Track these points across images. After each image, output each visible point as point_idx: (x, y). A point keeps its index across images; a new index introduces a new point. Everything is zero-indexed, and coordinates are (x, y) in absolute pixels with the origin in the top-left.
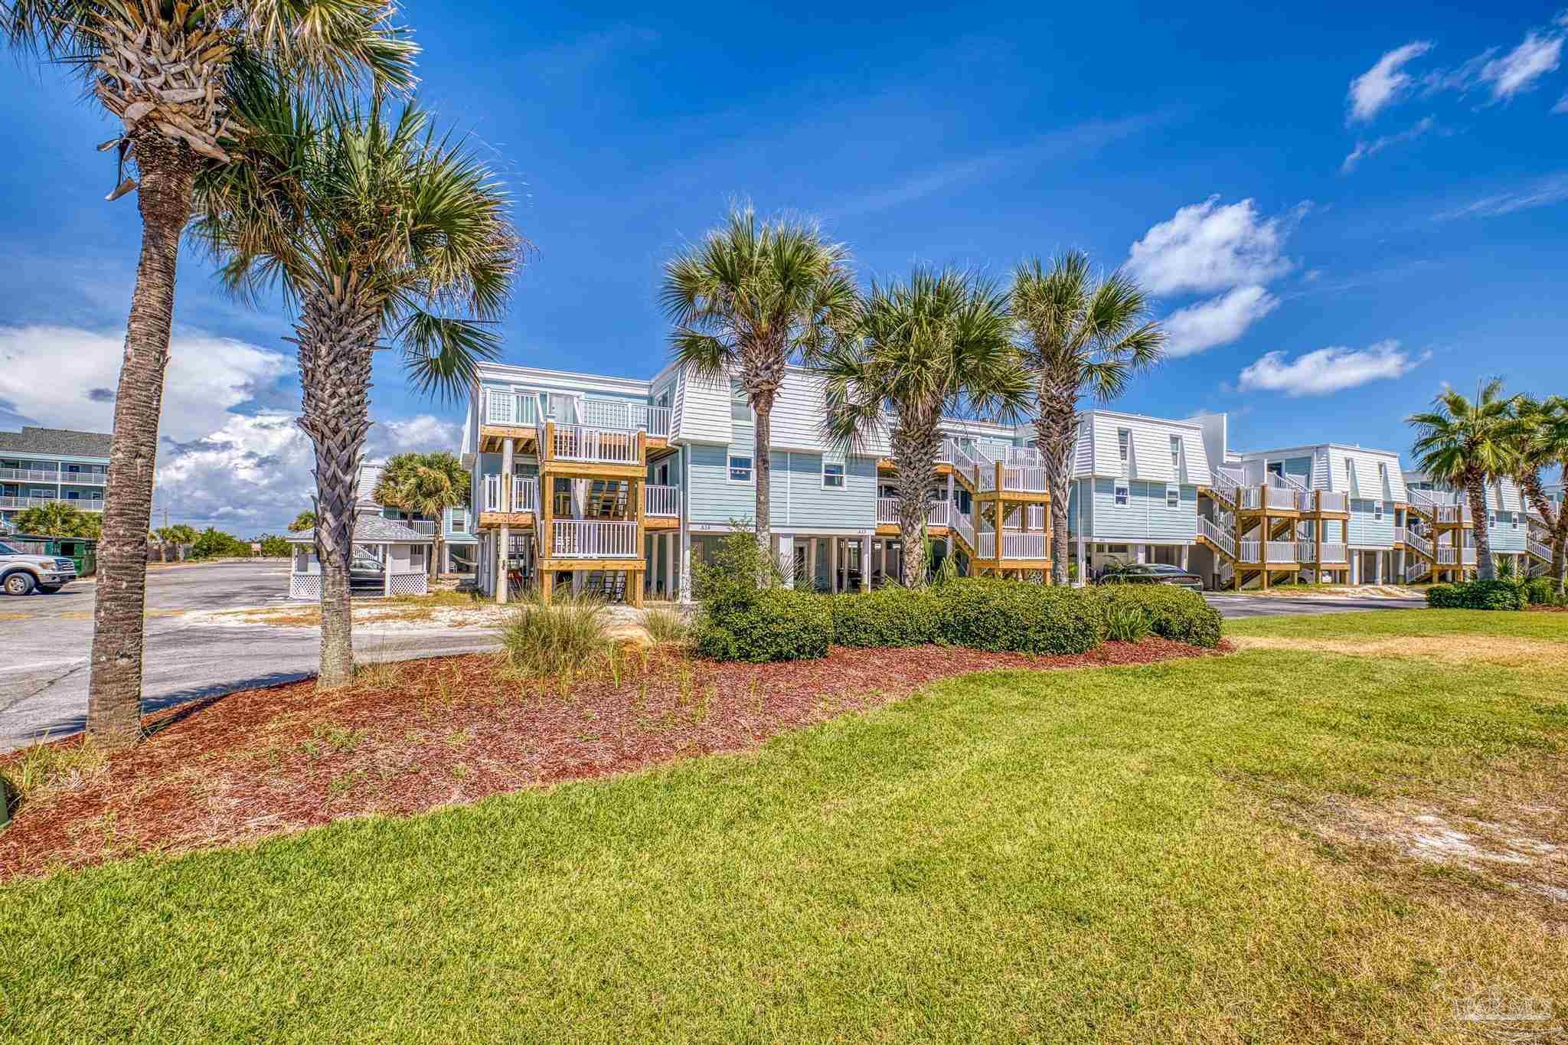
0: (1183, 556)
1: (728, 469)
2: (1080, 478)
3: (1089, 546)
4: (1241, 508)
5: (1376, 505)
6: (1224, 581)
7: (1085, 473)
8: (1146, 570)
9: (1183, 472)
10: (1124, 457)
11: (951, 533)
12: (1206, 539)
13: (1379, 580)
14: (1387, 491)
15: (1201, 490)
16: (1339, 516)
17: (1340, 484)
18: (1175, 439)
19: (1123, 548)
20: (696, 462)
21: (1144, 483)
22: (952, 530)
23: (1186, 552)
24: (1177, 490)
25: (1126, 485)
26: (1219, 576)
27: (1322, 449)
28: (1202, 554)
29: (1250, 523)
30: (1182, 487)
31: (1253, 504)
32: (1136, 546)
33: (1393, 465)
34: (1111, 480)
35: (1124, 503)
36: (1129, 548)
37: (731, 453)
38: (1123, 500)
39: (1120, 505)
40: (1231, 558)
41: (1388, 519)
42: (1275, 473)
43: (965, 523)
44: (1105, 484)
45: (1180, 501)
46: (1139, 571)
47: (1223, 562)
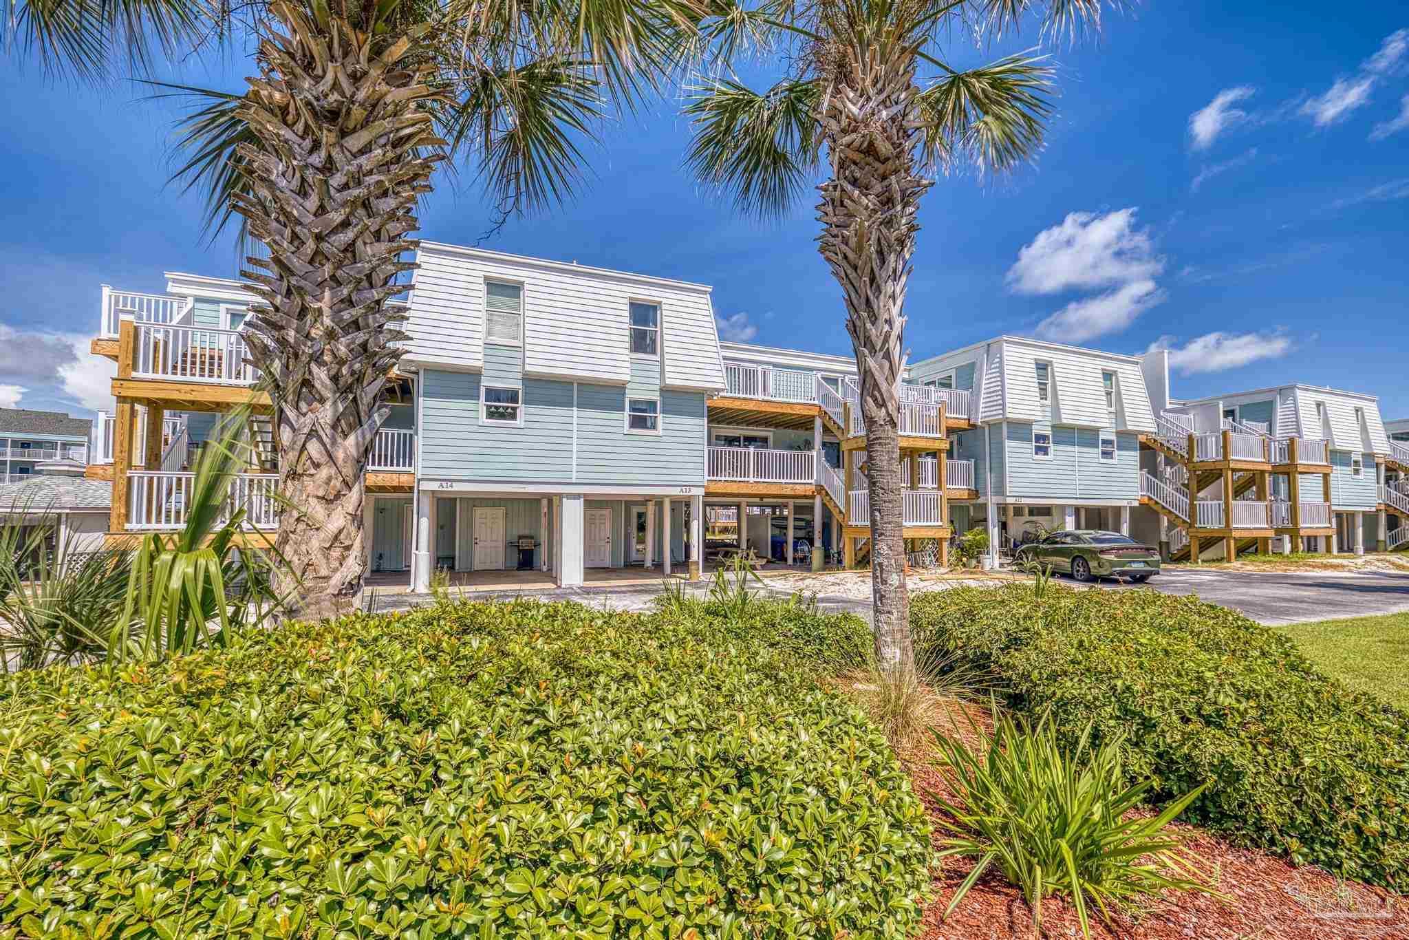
0: (1122, 520)
1: (482, 405)
2: (987, 423)
3: (1002, 509)
4: (1195, 459)
5: (1354, 458)
6: (1174, 549)
7: (995, 415)
8: (1077, 538)
9: (1120, 415)
10: (1044, 397)
11: (819, 493)
12: (1150, 499)
13: (1360, 547)
14: (1366, 441)
15: (1142, 438)
16: (1319, 470)
17: (1312, 431)
18: (1108, 376)
19: (1046, 511)
20: (429, 394)
21: (1071, 428)
22: (820, 489)
23: (1126, 516)
24: (1113, 437)
25: (1048, 431)
26: (1168, 544)
27: (1286, 391)
28: (1145, 516)
29: (1207, 477)
30: (1119, 434)
31: (1212, 453)
32: (1063, 507)
33: (1372, 411)
34: (1028, 425)
35: (1046, 453)
36: (1054, 511)
37: (485, 383)
38: (1045, 451)
39: (1040, 457)
40: (1184, 522)
41: (1368, 474)
42: (1230, 419)
43: (837, 479)
44: (1020, 429)
45: (1117, 453)
46: (1068, 540)
47: (1172, 526)
